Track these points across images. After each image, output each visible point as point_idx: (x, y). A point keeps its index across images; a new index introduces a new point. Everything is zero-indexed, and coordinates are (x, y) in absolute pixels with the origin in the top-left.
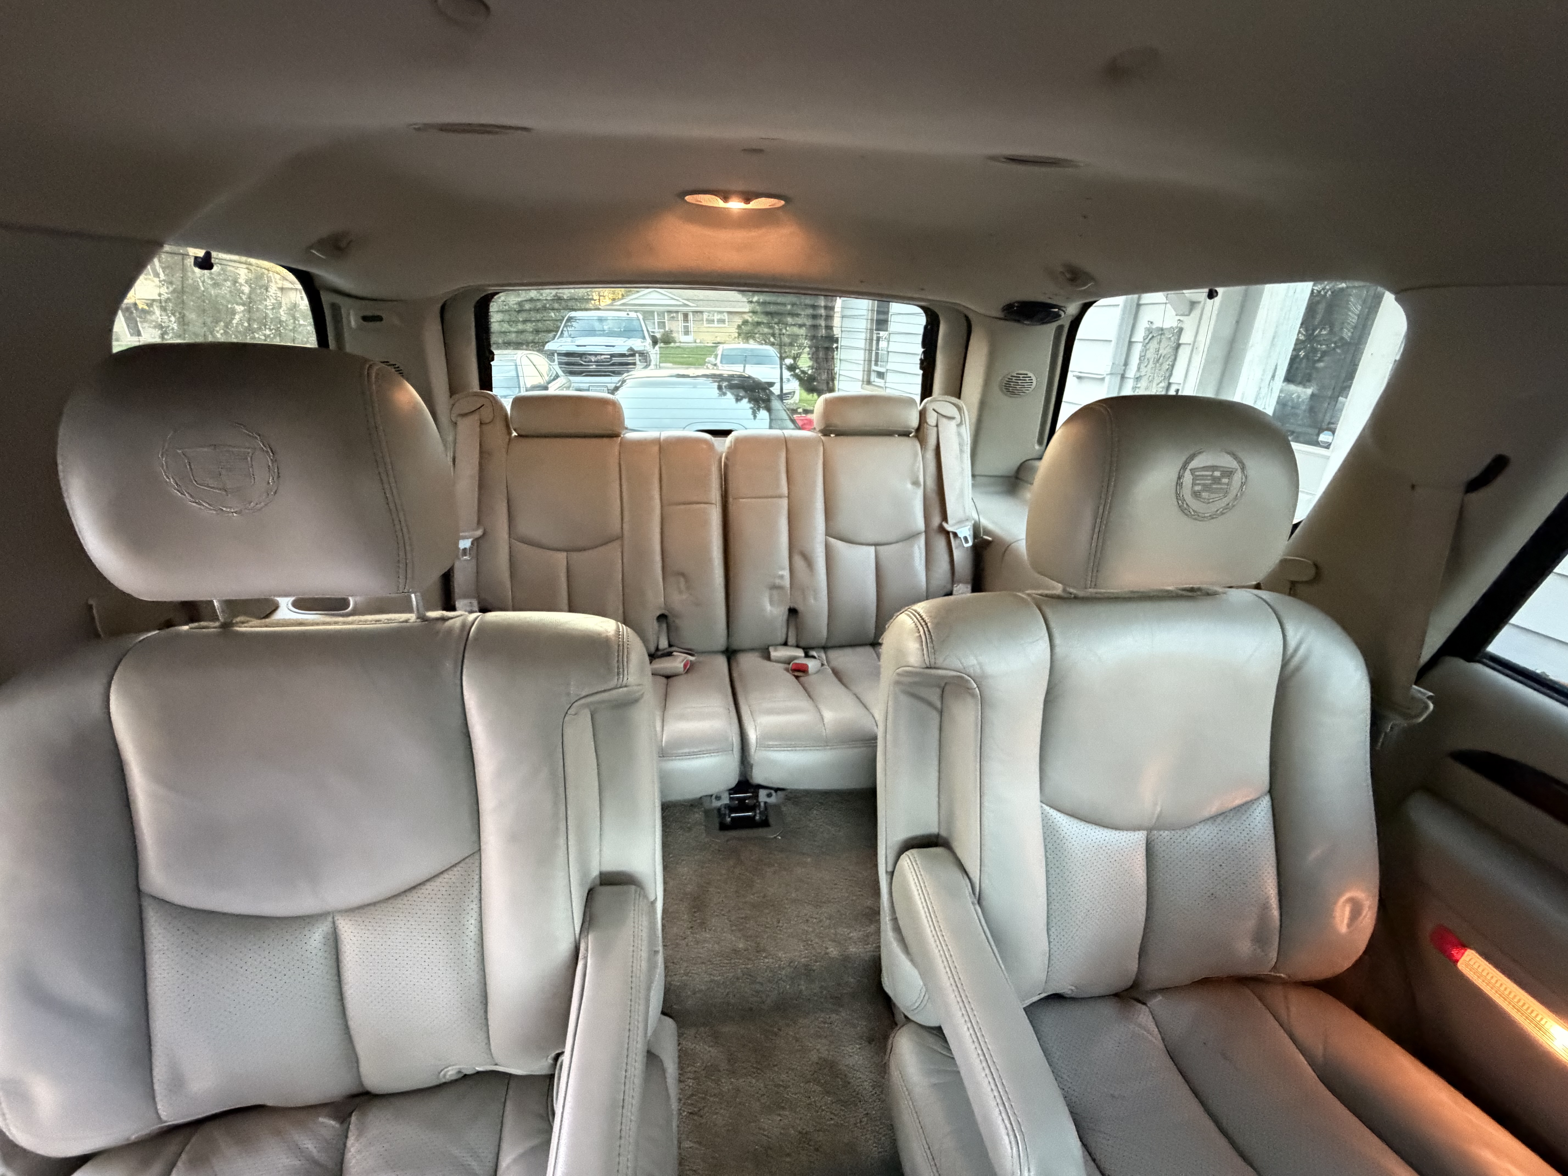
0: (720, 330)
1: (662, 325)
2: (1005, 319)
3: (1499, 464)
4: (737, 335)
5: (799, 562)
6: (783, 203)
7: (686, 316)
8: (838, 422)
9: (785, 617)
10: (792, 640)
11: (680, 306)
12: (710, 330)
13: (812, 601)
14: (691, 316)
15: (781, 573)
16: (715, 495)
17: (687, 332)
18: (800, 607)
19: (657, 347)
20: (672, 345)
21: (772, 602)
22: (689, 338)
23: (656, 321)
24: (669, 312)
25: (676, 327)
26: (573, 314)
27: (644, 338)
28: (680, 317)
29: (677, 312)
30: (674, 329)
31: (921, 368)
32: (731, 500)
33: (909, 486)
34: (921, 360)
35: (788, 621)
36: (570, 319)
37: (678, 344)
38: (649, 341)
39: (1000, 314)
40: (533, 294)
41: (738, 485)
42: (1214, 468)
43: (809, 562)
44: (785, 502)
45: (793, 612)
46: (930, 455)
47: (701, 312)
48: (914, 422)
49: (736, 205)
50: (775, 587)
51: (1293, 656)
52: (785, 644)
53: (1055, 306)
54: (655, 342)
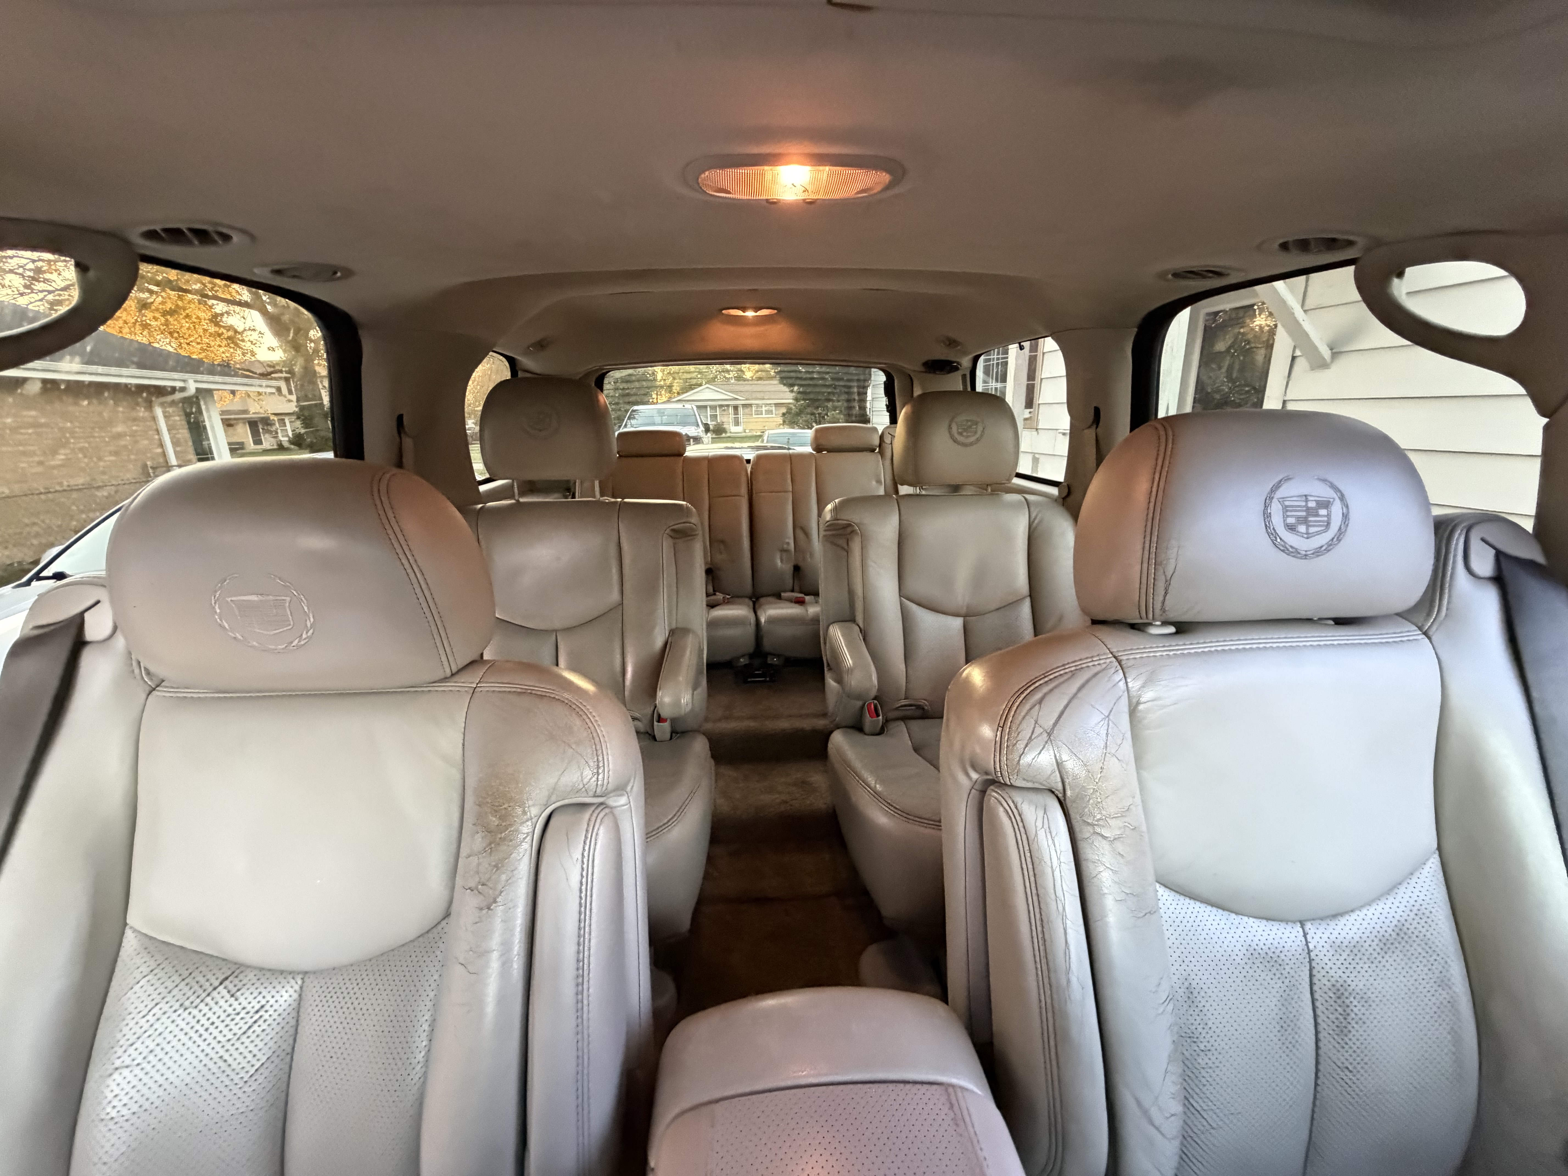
0: (767, 420)
1: (714, 417)
2: (926, 372)
3: (1097, 411)
4: (782, 422)
5: (799, 532)
6: (776, 311)
7: (736, 408)
8: (824, 442)
9: (792, 572)
10: (797, 588)
11: (730, 400)
12: (759, 420)
13: (809, 560)
14: (741, 410)
15: (787, 540)
16: (744, 491)
17: (737, 423)
18: (801, 564)
19: (709, 434)
20: (724, 435)
21: (782, 561)
22: (739, 429)
23: (709, 413)
24: (721, 406)
25: (727, 420)
26: (635, 408)
27: (698, 426)
28: (731, 410)
29: (728, 406)
30: (725, 419)
31: (888, 411)
32: (754, 495)
33: (874, 483)
34: (886, 405)
35: (794, 573)
36: (633, 411)
37: (728, 435)
38: (702, 428)
39: (922, 369)
40: (630, 371)
41: (759, 485)
42: (968, 421)
43: (807, 534)
44: (790, 495)
45: (797, 569)
46: (888, 462)
47: (751, 405)
48: (877, 442)
49: (750, 314)
50: (783, 551)
51: (1033, 522)
52: (793, 591)
53: (954, 362)
54: (707, 429)
